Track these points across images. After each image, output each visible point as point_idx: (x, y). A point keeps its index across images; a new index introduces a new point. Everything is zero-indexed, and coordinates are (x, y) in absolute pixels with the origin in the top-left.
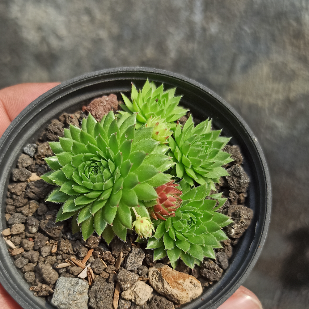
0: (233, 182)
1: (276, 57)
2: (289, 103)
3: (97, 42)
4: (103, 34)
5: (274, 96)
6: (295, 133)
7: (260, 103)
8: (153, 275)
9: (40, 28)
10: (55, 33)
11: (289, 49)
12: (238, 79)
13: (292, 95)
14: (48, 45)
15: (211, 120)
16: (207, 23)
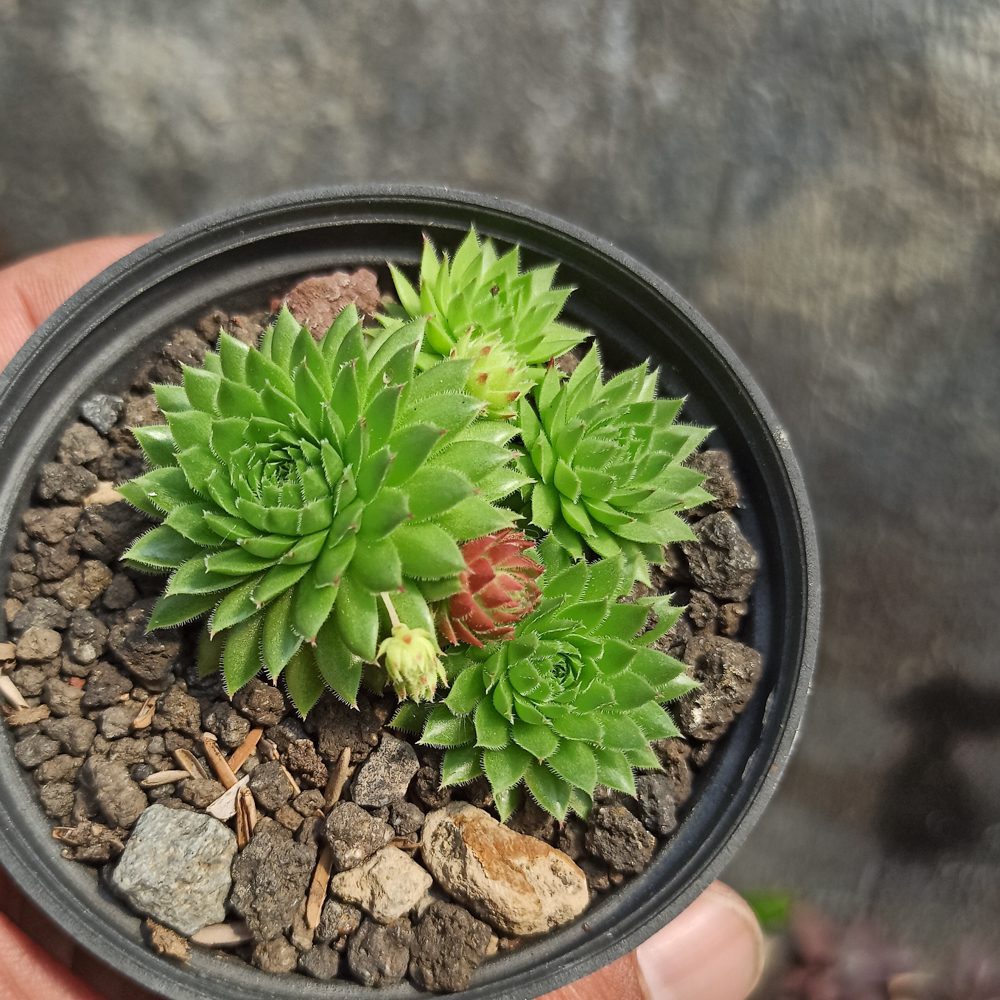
0: (704, 566)
1: (853, 173)
2: (892, 308)
3: (322, 136)
4: (338, 113)
5: (848, 289)
6: (912, 397)
7: (805, 308)
8: (435, 836)
9: (152, 99)
10: (196, 110)
11: (891, 148)
12: (741, 239)
13: (902, 284)
14: (179, 149)
15: (657, 371)
16: (646, 75)
